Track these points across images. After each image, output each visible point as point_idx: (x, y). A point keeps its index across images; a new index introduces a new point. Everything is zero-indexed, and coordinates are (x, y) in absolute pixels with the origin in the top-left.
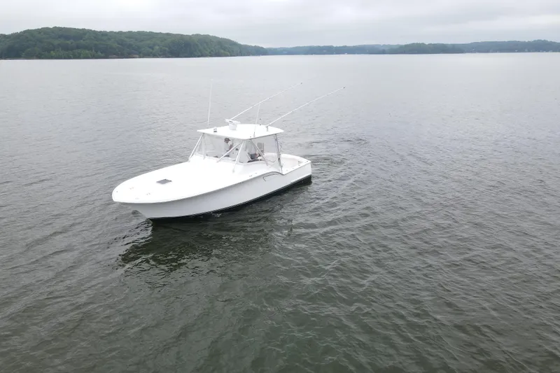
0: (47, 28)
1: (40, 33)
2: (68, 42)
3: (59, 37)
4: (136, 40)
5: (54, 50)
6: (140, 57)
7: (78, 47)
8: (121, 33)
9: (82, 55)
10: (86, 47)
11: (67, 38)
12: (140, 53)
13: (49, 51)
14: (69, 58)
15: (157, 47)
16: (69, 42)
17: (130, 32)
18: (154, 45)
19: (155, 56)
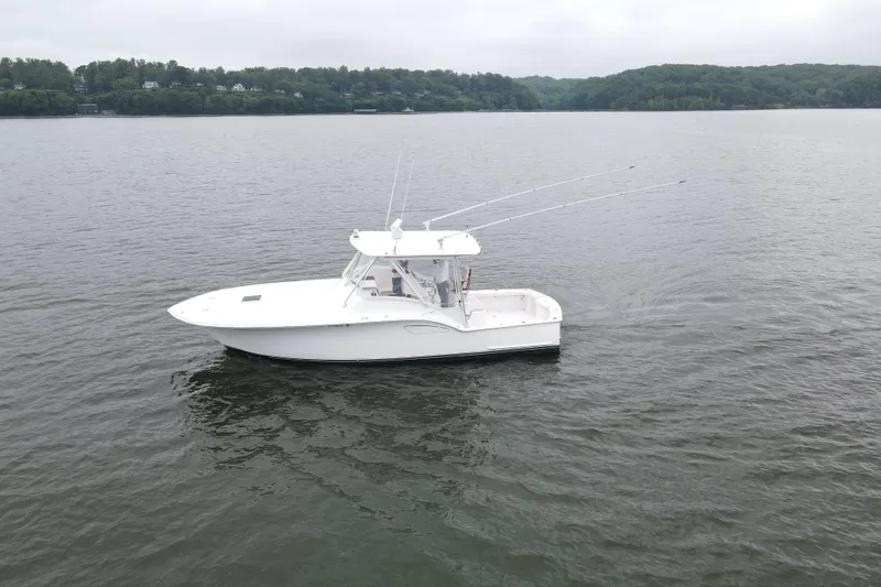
0: (655, 67)
1: (642, 73)
2: (675, 85)
3: (667, 79)
4: (788, 78)
5: (653, 98)
6: (786, 108)
7: (688, 93)
8: (764, 68)
9: (691, 105)
10: (699, 93)
11: (676, 79)
12: (788, 100)
13: (646, 100)
14: (671, 109)
15: (822, 91)
16: (677, 86)
17: (781, 67)
18: (818, 87)
19: (814, 104)
